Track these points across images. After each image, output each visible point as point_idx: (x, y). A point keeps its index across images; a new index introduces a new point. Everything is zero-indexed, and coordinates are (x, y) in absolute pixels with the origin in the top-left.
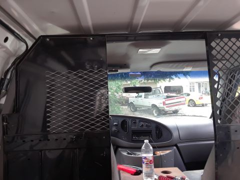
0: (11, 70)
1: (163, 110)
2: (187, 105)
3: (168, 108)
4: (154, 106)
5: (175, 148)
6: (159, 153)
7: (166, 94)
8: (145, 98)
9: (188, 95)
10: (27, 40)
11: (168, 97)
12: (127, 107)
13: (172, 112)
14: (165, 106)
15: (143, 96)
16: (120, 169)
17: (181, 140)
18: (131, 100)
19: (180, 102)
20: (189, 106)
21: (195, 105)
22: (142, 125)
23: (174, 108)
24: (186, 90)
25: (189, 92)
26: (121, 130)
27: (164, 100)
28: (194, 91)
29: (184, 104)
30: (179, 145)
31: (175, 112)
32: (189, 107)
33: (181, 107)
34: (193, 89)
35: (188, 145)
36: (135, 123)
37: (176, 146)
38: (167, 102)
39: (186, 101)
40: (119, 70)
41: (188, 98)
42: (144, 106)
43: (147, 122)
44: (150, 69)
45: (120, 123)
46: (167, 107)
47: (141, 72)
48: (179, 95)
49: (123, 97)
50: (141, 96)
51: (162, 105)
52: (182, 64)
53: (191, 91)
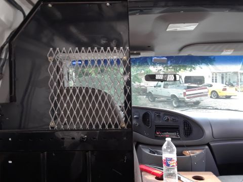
0: (6, 47)
1: (184, 101)
2: (209, 96)
3: (189, 100)
4: (174, 96)
5: (207, 147)
6: (188, 153)
7: (187, 85)
8: (164, 87)
9: (211, 86)
10: (24, 8)
11: (189, 87)
12: (145, 97)
13: (192, 103)
14: (185, 97)
15: (162, 86)
16: (142, 170)
17: (215, 139)
18: (149, 90)
19: (202, 93)
20: (211, 97)
21: (218, 97)
22: (168, 119)
23: (195, 100)
24: (208, 81)
25: (211, 83)
26: (143, 124)
27: (185, 91)
28: (216, 82)
29: (206, 95)
30: (211, 144)
31: (197, 104)
32: (211, 99)
33: (203, 98)
34: (216, 79)
35: (227, 144)
36: (159, 116)
37: (208, 145)
38: (187, 93)
39: (208, 92)
40: (141, 53)
41: (211, 89)
42: (163, 96)
43: (173, 116)
44: (179, 53)
45: (141, 115)
46: (188, 98)
47: (167, 57)
48: (200, 86)
49: (141, 86)
50: (160, 86)
51: (182, 96)
52: (221, 46)
53: (213, 82)
